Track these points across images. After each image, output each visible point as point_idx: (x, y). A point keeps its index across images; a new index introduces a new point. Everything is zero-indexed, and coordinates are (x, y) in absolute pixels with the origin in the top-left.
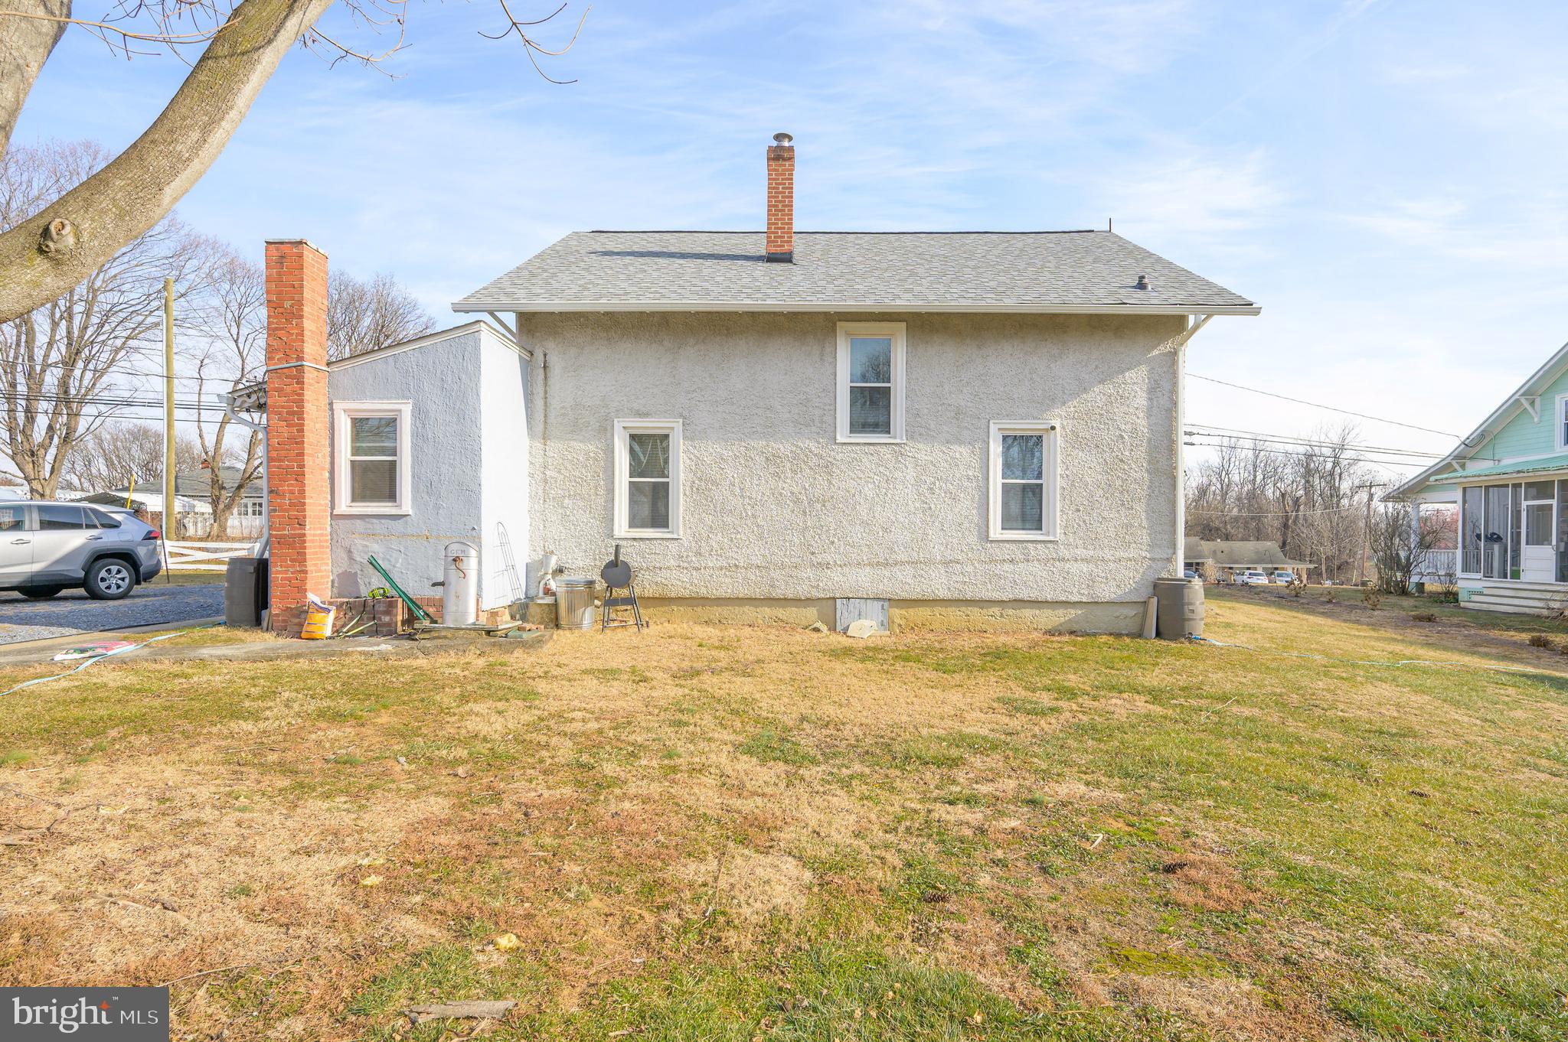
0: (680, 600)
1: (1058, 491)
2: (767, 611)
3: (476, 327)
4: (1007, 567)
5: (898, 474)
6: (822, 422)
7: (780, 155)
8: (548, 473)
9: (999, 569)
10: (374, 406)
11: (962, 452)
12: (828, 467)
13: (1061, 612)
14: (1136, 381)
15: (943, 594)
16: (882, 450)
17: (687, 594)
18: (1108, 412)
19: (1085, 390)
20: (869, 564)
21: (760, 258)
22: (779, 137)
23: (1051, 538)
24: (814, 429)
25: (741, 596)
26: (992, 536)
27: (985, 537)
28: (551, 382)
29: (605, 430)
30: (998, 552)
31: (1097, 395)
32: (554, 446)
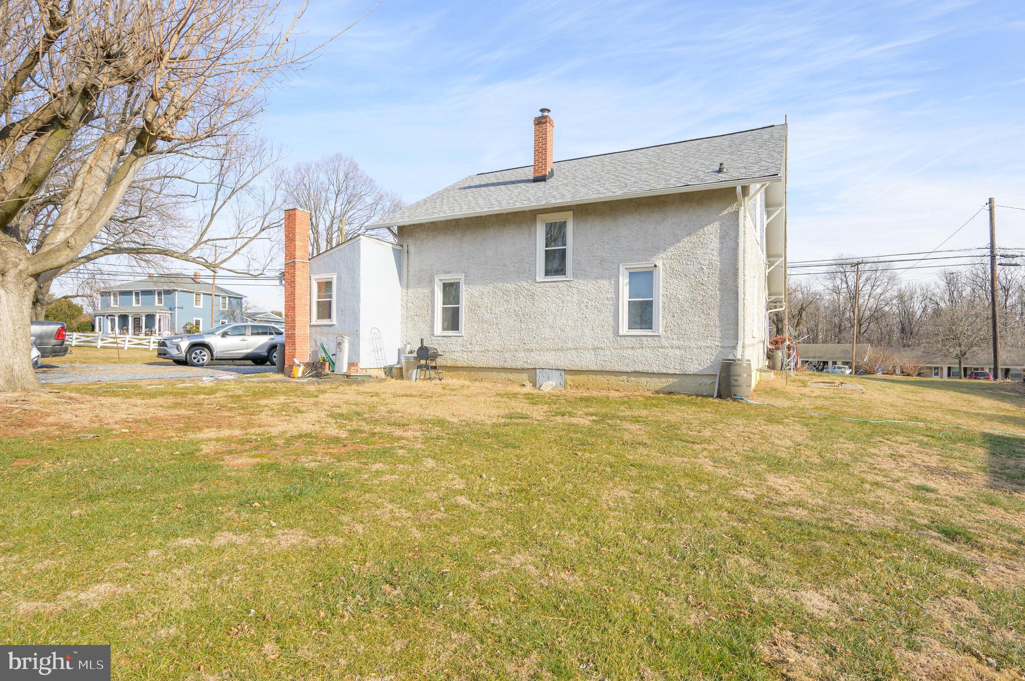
0: (463, 368)
1: (661, 304)
3: (358, 238)
4: (629, 352)
5: (569, 298)
6: (530, 271)
7: (541, 122)
8: (409, 304)
9: (624, 353)
10: (324, 277)
11: (605, 284)
12: (532, 296)
13: (664, 380)
14: (711, 233)
15: (593, 367)
16: (561, 285)
17: (465, 365)
18: (693, 253)
19: (678, 241)
20: (554, 350)
21: (529, 181)
22: (542, 110)
23: (656, 334)
24: (526, 275)
26: (621, 333)
27: (616, 333)
28: (410, 259)
29: (431, 281)
30: (623, 342)
31: (686, 243)
32: (411, 291)
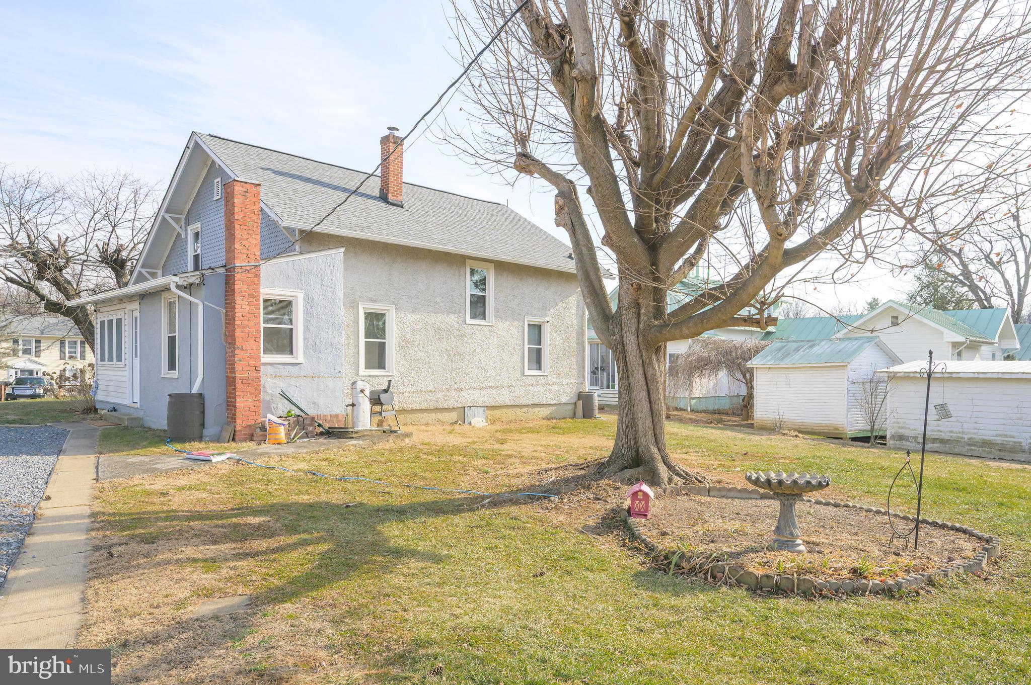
1: (548, 352)
2: (433, 415)
4: (531, 388)
5: (490, 341)
6: (459, 312)
9: (528, 389)
11: (513, 331)
12: (462, 337)
13: (548, 409)
15: (507, 402)
16: (483, 328)
18: (564, 315)
19: (557, 304)
20: (479, 388)
22: (390, 128)
23: (545, 374)
24: (456, 316)
25: (423, 408)
26: (525, 373)
27: (523, 374)
29: (356, 309)
30: (527, 381)
31: (560, 307)
